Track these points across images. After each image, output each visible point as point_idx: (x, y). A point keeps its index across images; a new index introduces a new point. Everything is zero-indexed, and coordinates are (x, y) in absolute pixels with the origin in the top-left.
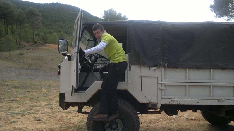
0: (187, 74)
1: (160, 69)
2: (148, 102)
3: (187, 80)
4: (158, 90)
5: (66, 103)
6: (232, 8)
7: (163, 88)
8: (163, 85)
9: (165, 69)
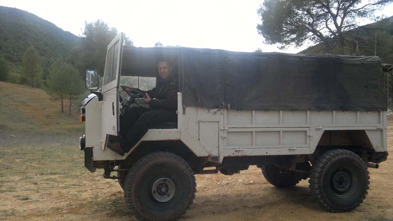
0: (254, 117)
1: (222, 111)
2: (207, 155)
3: (254, 125)
4: (220, 138)
5: (94, 161)
6: (286, 30)
7: (226, 135)
8: (226, 133)
9: (227, 111)
